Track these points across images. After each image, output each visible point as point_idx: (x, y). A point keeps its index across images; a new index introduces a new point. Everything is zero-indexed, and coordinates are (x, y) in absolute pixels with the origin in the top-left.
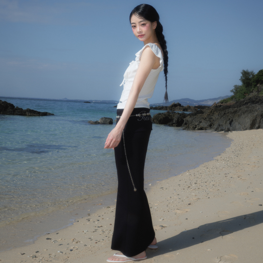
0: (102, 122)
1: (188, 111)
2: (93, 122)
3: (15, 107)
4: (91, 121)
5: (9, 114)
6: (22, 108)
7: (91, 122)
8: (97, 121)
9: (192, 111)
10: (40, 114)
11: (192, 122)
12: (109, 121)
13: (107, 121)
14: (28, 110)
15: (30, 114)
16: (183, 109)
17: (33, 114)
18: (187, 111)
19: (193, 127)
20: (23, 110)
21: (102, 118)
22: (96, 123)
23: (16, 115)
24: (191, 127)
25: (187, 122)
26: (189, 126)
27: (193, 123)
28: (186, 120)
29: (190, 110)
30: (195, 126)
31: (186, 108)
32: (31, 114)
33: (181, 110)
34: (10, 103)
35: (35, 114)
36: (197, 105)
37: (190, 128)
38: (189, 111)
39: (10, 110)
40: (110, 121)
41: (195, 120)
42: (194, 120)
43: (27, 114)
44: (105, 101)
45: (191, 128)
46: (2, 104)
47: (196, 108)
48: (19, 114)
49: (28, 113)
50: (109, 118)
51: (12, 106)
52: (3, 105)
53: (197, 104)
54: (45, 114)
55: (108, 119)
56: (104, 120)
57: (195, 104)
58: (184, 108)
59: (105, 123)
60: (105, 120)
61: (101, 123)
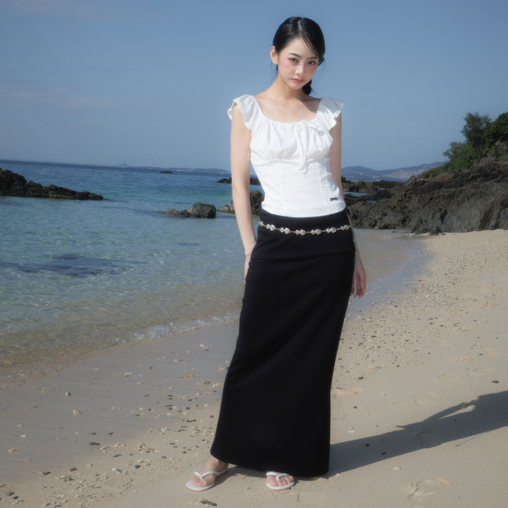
0: (196, 212)
1: (359, 191)
2: (177, 212)
3: (27, 182)
4: (174, 210)
5: (15, 196)
6: (40, 184)
7: (175, 212)
8: (185, 211)
9: (369, 192)
10: (75, 196)
11: (368, 214)
12: (208, 210)
13: (205, 211)
14: (53, 188)
15: (56, 196)
16: (351, 187)
17: (62, 196)
19: (370, 225)
20: (42, 187)
21: (195, 206)
22: (185, 215)
23: (30, 197)
24: (367, 224)
25: (356, 214)
26: (362, 223)
27: (370, 216)
28: (352, 210)
29: (363, 190)
30: (374, 223)
31: (356, 186)
32: (58, 196)
34: (17, 174)
35: (65, 195)
36: (378, 180)
37: (365, 225)
38: (360, 192)
39: (18, 187)
40: (211, 210)
41: (374, 210)
42: (372, 211)
43: (51, 195)
44: (201, 169)
45: (367, 225)
46: (2, 175)
47: (376, 186)
48: (34, 194)
49: (53, 194)
50: (208, 205)
51: (21, 179)
52: (3, 177)
53: (378, 177)
54: (85, 196)
55: (207, 207)
56: (198, 208)
57: (374, 177)
58: (352, 185)
59: (201, 214)
60: (200, 209)
61: (193, 214)
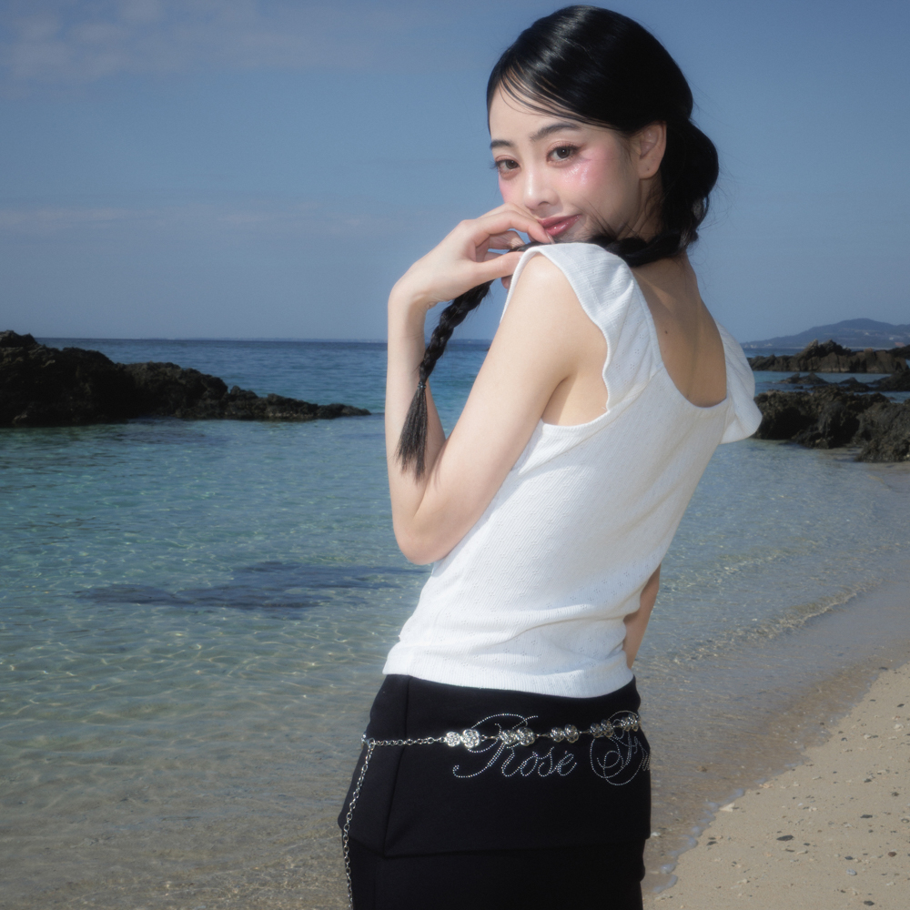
1: (868, 370)
3: (229, 391)
5: (204, 419)
6: (252, 393)
9: (885, 372)
10: (315, 414)
11: (890, 428)
14: (274, 400)
15: (280, 415)
16: (851, 362)
17: (291, 415)
18: (865, 371)
19: (896, 451)
20: (255, 397)
23: (234, 419)
24: (890, 450)
25: (869, 427)
26: (880, 447)
27: (893, 433)
28: (865, 420)
29: (875, 368)
30: (903, 447)
31: (862, 360)
32: (285, 415)
33: (842, 370)
34: (209, 376)
35: (297, 412)
36: (900, 345)
37: (885, 453)
38: (870, 373)
39: (209, 401)
41: (902, 420)
42: (898, 420)
43: (271, 415)
45: (889, 453)
46: (180, 378)
47: (898, 359)
48: (240, 414)
49: (274, 412)
51: (218, 385)
52: (183, 382)
53: (899, 337)
54: (335, 412)
57: (891, 339)
58: (854, 359)
